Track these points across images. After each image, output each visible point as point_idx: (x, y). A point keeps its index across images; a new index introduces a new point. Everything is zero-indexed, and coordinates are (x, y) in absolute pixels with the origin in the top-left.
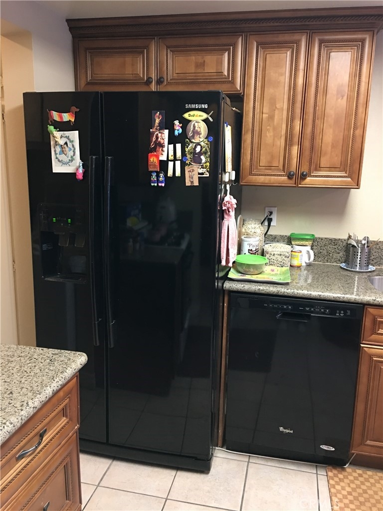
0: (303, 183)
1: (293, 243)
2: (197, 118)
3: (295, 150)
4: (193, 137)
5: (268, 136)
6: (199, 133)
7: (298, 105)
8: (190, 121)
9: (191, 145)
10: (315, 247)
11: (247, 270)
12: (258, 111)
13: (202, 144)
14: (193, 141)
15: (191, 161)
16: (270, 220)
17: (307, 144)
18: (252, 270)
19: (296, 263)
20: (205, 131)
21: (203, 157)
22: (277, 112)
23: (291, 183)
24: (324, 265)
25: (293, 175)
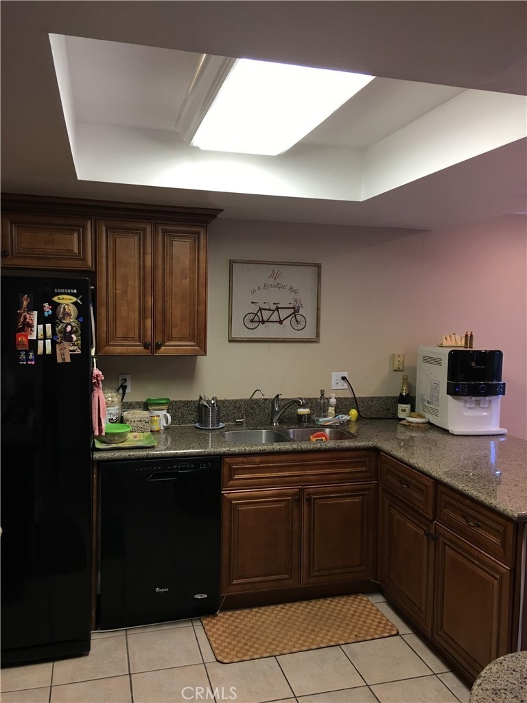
0: (158, 352)
1: (150, 408)
2: (67, 301)
3: (149, 322)
4: (64, 318)
5: (123, 310)
6: (69, 315)
7: (148, 284)
8: (60, 304)
9: (61, 325)
10: (170, 411)
11: (112, 439)
12: (112, 287)
13: (73, 324)
14: (64, 321)
15: (62, 339)
16: (124, 388)
17: (159, 317)
18: (116, 439)
19: (156, 427)
20: (75, 313)
21: (73, 336)
22: (129, 288)
23: (147, 352)
24: (180, 427)
25: (149, 345)
